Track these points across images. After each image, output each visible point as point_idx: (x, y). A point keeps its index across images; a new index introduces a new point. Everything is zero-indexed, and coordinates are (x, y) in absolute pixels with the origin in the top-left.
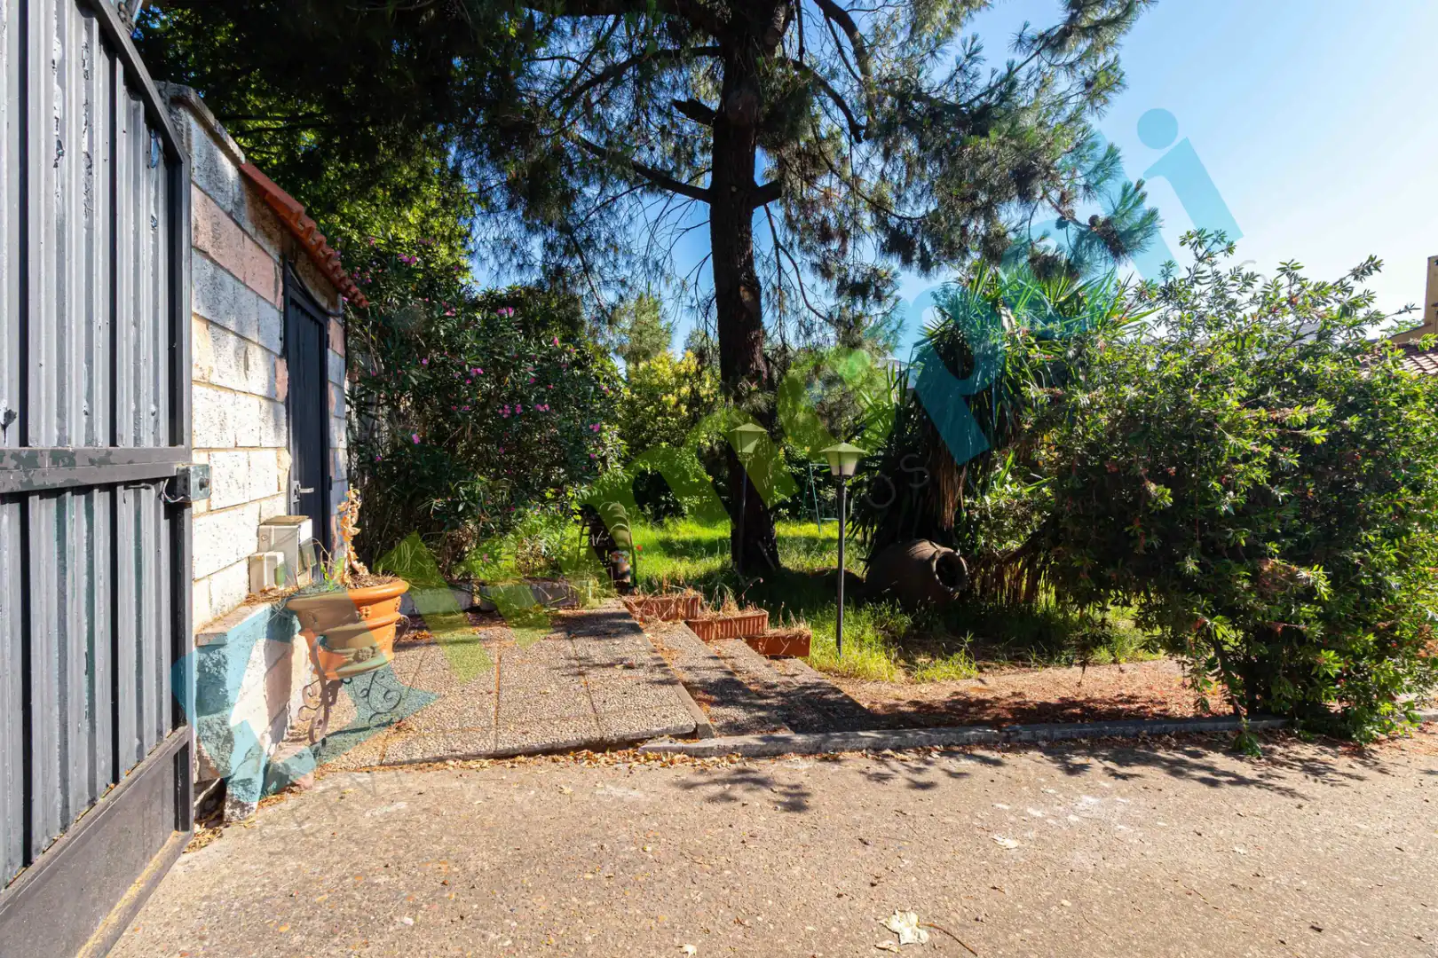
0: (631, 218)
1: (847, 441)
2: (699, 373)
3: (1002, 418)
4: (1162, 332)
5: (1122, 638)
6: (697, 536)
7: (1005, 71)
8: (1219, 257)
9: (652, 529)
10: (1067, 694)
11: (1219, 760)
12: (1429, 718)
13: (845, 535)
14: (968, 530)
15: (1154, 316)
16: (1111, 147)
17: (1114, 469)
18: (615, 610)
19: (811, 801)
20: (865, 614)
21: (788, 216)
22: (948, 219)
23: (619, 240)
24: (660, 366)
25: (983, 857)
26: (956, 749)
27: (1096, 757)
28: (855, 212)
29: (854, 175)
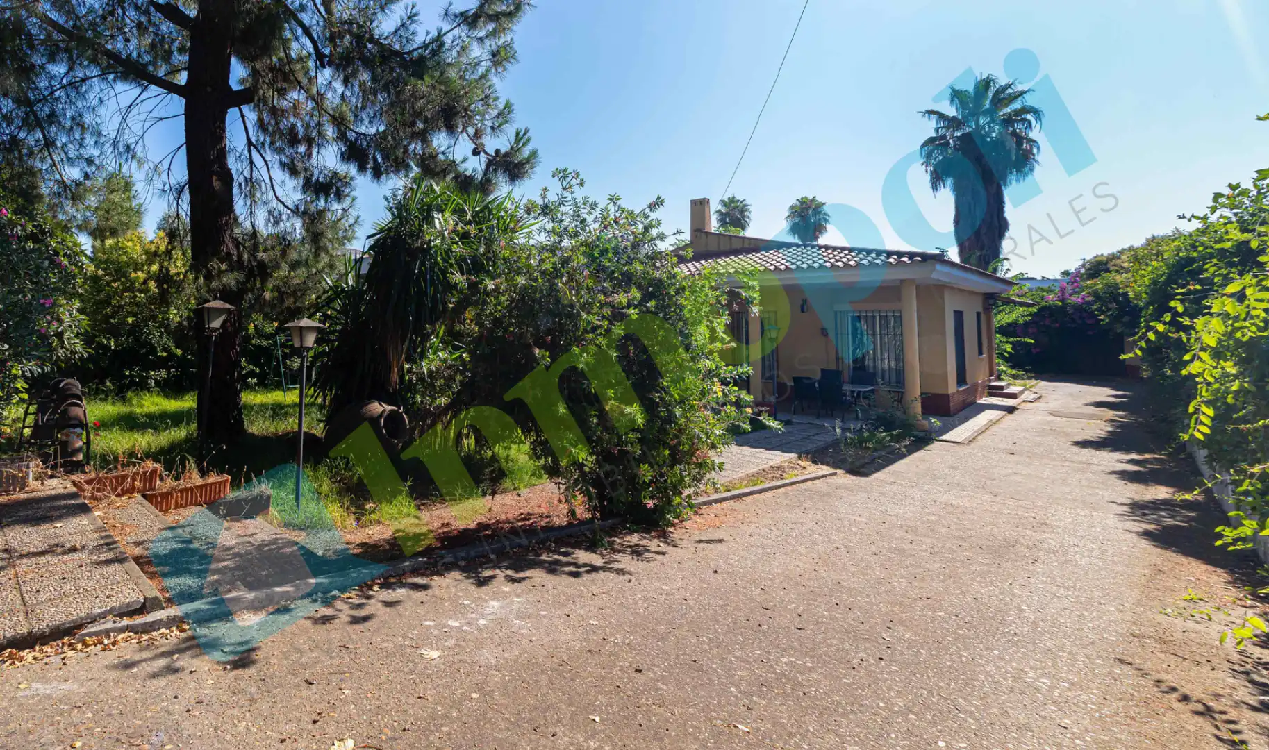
0: (101, 101)
1: (309, 318)
2: (168, 253)
3: (434, 299)
4: (543, 238)
5: (520, 469)
6: (161, 407)
7: (436, 34)
8: (576, 188)
9: (113, 404)
10: (481, 519)
11: (583, 556)
12: (700, 504)
13: (306, 400)
14: (410, 390)
15: (537, 226)
16: (508, 102)
17: (511, 338)
18: (60, 491)
19: (260, 655)
20: (323, 470)
21: (260, 120)
22: (394, 139)
23: (88, 119)
24: (130, 244)
25: (411, 672)
26: (393, 580)
27: (500, 568)
28: (319, 124)
29: (318, 93)
